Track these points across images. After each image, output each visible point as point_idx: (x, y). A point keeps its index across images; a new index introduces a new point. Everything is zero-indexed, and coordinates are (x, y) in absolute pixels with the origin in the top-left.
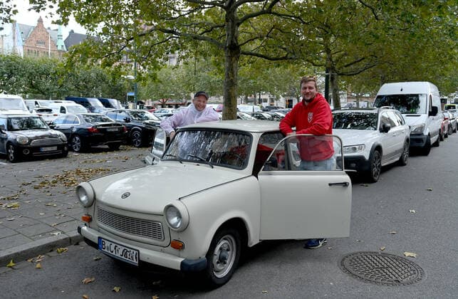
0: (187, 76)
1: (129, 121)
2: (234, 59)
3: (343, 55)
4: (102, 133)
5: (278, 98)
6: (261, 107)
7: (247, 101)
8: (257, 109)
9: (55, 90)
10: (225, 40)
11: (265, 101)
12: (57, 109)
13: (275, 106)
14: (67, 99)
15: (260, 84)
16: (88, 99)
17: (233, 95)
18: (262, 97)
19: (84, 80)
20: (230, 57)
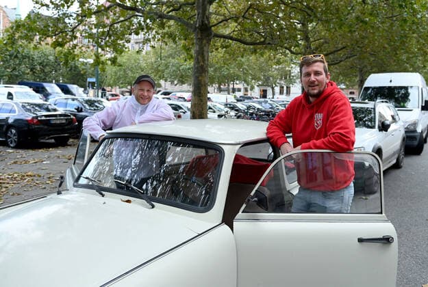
0: (156, 62)
1: (81, 111)
2: (204, 42)
3: (323, 43)
4: (44, 125)
5: (252, 88)
6: (235, 97)
7: (220, 90)
8: (231, 99)
9: (6, 73)
10: (196, 21)
11: (239, 90)
12: (4, 94)
13: (249, 95)
14: (20, 84)
15: (234, 73)
16: (45, 84)
17: (203, 83)
18: (236, 86)
19: (40, 64)
20: (200, 40)
